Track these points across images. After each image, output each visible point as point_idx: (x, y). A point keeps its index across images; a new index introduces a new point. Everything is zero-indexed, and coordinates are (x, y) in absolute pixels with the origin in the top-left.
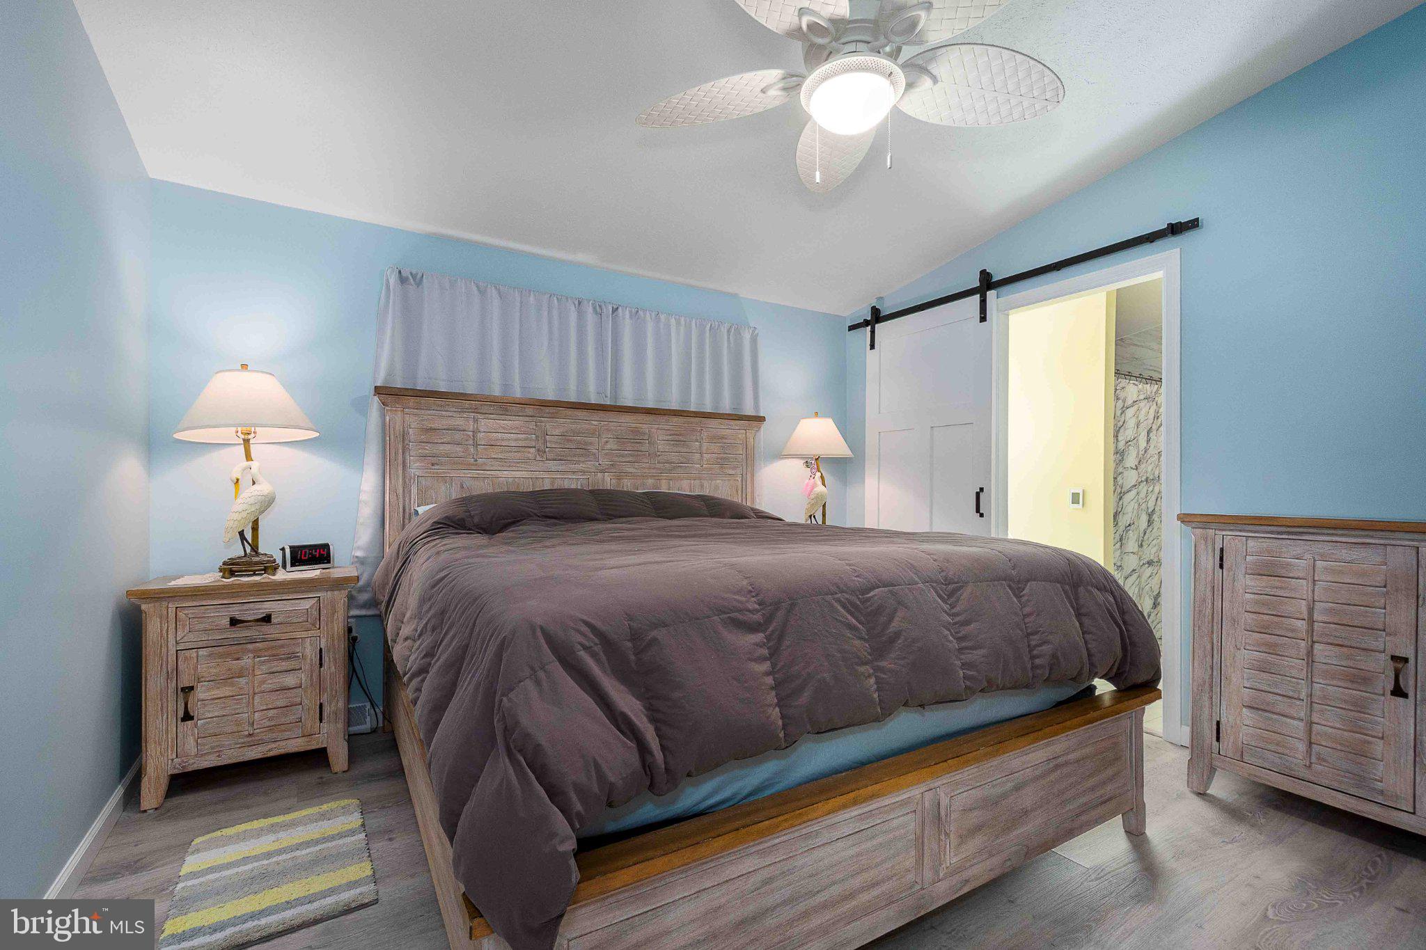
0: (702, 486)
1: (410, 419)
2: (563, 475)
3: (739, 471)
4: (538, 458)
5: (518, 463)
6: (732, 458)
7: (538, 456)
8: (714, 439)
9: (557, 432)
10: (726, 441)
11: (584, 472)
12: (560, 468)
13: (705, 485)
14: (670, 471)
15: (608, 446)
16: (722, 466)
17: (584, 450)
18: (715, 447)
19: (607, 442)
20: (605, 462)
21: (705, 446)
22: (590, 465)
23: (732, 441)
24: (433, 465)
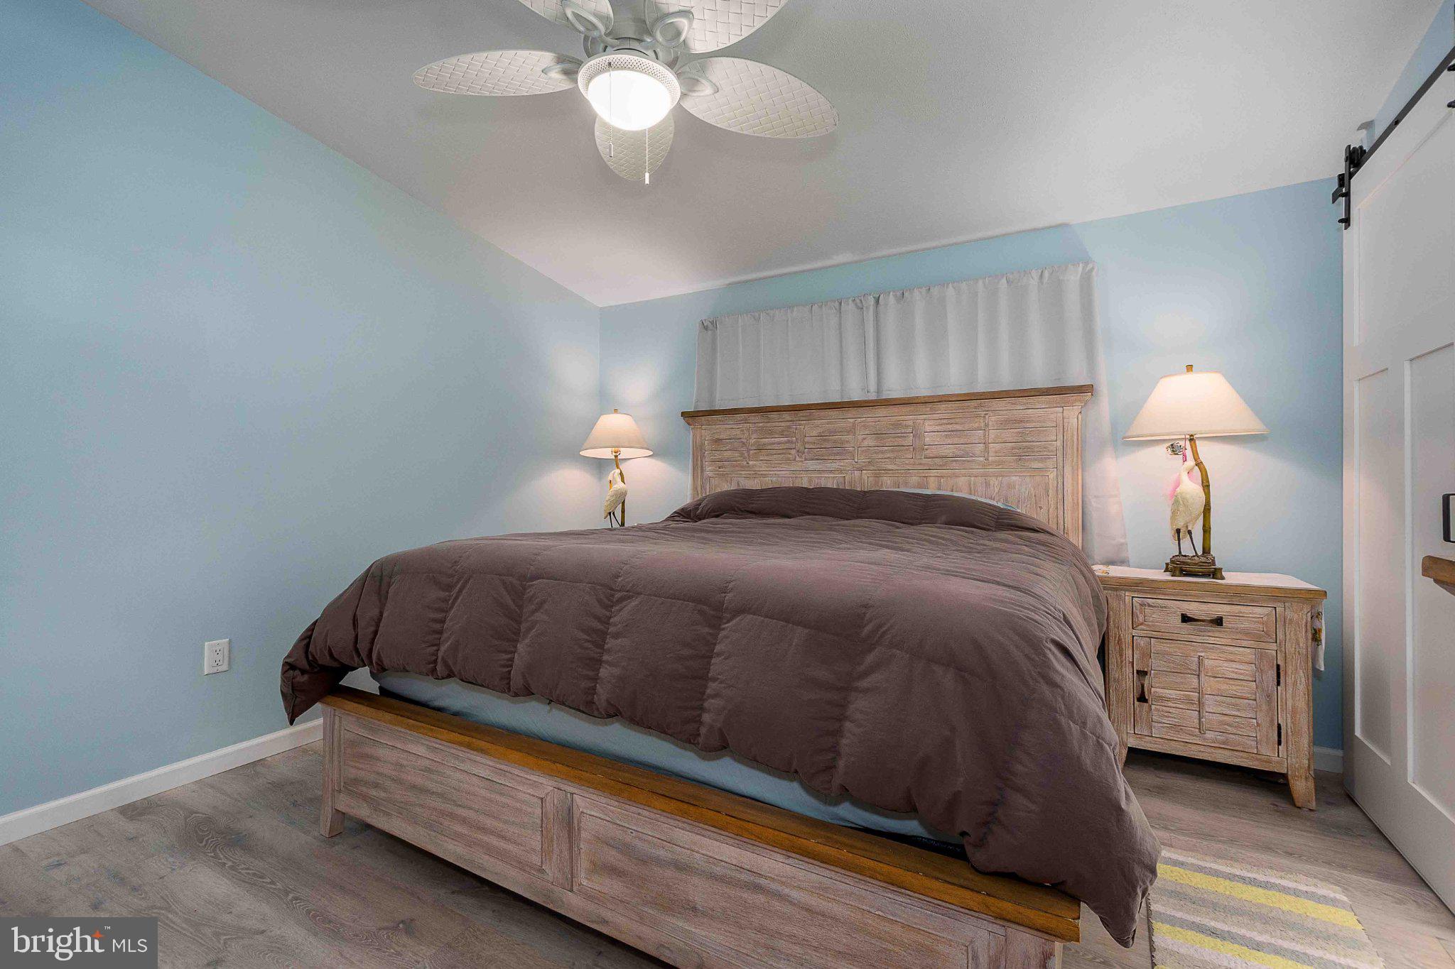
0: (987, 485)
1: (707, 432)
2: (820, 473)
3: (1050, 464)
4: (798, 459)
5: (781, 464)
6: (1038, 447)
7: (797, 457)
8: (1007, 423)
9: (815, 433)
10: (1028, 425)
11: (841, 471)
12: (818, 467)
13: (991, 482)
14: (941, 467)
15: (866, 443)
16: (1020, 458)
17: (839, 450)
18: (1009, 434)
19: (864, 439)
20: (862, 460)
21: (992, 434)
22: (846, 463)
23: (1038, 425)
24: (719, 468)
